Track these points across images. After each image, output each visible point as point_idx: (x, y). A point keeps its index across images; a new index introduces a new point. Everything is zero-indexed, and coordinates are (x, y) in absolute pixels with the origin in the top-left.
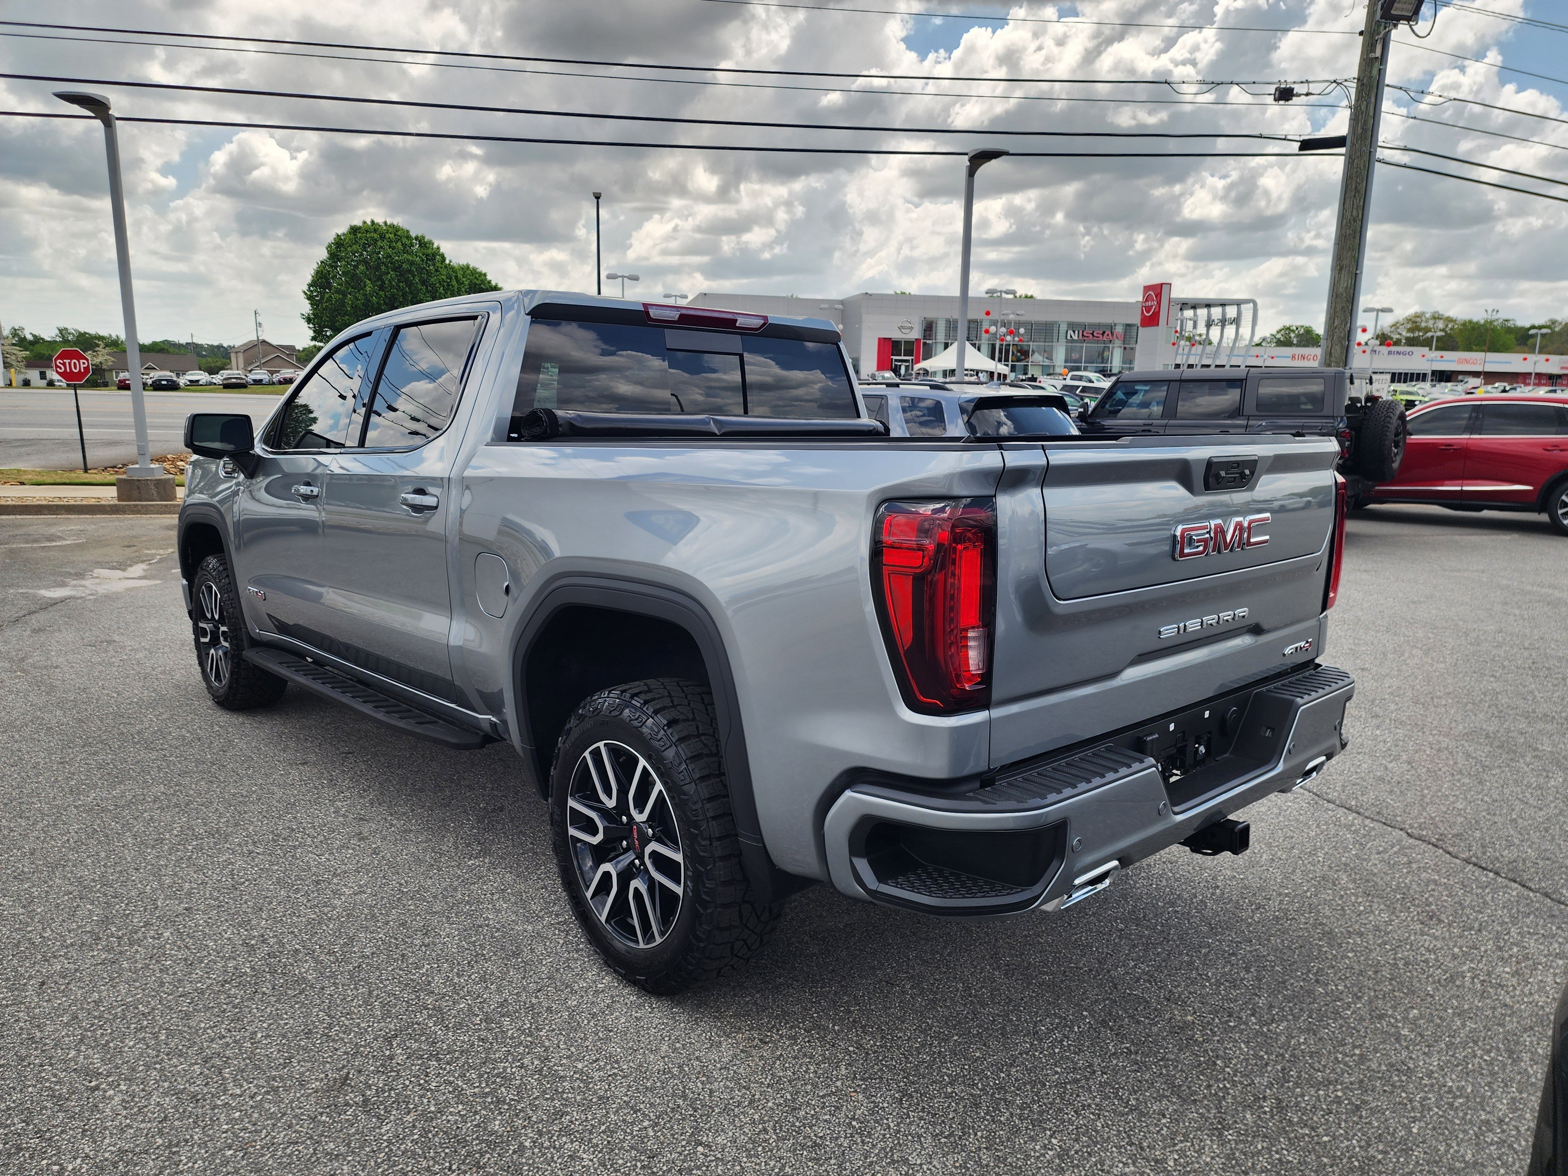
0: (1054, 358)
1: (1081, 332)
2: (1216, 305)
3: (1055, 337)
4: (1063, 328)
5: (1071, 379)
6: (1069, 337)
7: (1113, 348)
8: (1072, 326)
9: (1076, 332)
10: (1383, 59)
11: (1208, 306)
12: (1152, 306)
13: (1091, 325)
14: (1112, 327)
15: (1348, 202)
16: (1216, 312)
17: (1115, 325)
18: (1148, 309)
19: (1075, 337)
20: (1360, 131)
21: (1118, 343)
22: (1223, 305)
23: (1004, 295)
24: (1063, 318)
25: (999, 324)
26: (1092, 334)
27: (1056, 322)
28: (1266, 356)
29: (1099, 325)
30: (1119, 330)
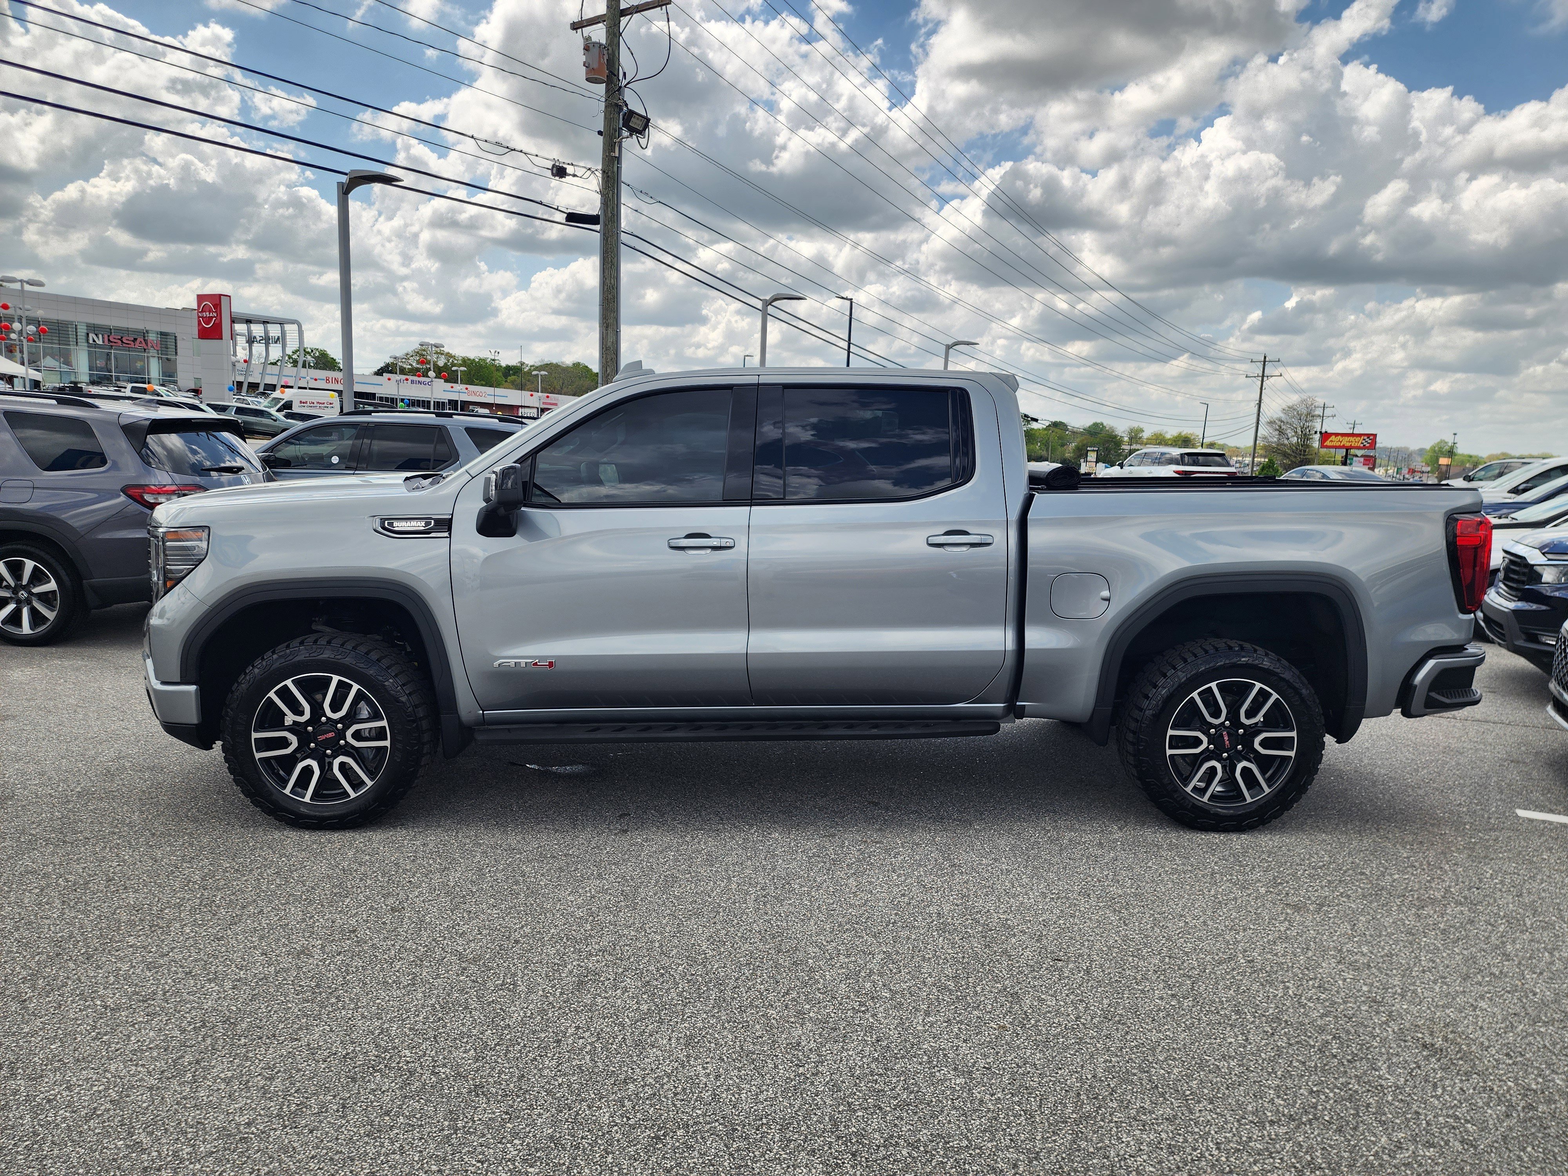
0: (74, 363)
1: (106, 336)
2: (258, 322)
3: (72, 339)
4: (82, 331)
5: (132, 391)
6: (91, 341)
7: (148, 357)
8: (93, 328)
9: (100, 336)
10: (619, 159)
11: (248, 321)
12: (212, 317)
13: (118, 330)
14: (144, 334)
15: (606, 271)
16: (257, 330)
17: (147, 332)
18: (208, 320)
19: (100, 342)
20: (610, 215)
21: (153, 352)
22: (265, 322)
23: (27, 287)
24: (81, 318)
25: (24, 321)
26: (121, 339)
27: (71, 323)
28: (308, 378)
29: (128, 330)
30: (152, 337)
